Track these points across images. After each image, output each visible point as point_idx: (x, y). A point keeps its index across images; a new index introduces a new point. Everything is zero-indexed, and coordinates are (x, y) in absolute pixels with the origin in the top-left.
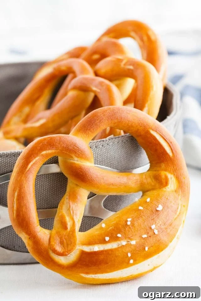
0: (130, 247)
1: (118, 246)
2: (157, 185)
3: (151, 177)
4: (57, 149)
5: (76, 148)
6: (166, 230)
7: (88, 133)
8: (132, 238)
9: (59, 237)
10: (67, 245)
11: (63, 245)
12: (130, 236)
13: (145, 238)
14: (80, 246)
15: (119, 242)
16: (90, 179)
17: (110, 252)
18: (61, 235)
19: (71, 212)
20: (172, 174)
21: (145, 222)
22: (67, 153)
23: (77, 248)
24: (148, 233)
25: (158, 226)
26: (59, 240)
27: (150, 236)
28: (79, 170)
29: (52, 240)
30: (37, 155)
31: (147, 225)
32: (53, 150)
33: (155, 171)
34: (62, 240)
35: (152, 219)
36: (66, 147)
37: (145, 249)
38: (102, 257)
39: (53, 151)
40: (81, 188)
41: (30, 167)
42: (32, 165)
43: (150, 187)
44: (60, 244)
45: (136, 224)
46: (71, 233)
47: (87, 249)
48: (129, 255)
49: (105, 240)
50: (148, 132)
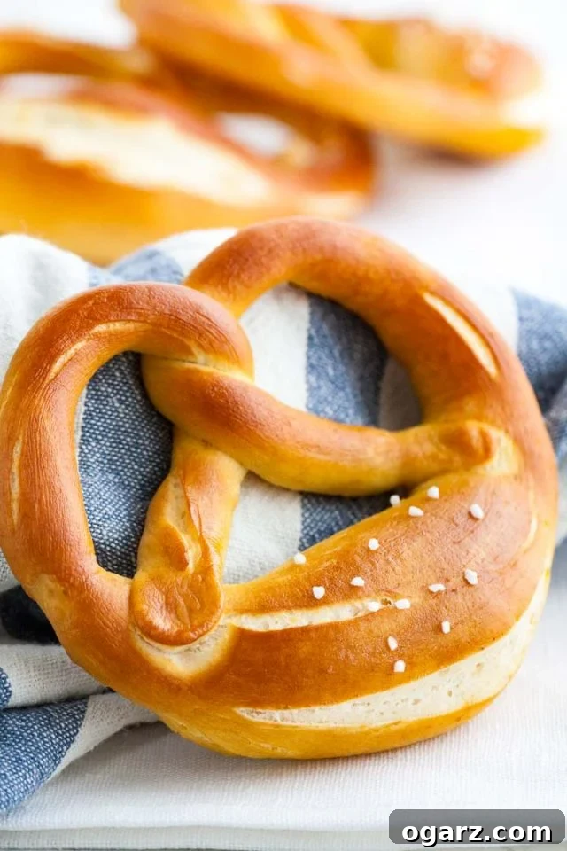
0: (395, 621)
1: (356, 614)
2: (457, 460)
3: (436, 440)
4: (142, 319)
5: (203, 319)
6: (500, 578)
7: (234, 287)
8: (397, 591)
9: (160, 590)
10: (191, 611)
11: (176, 613)
12: (391, 586)
13: (439, 592)
14: (229, 617)
15: (358, 604)
16: (249, 418)
17: (332, 633)
18: (165, 583)
19: (195, 517)
20: (499, 427)
21: (434, 547)
22: (175, 335)
23: (221, 623)
24: (447, 580)
25: (477, 563)
26: (162, 599)
27: (454, 590)
28: (213, 390)
29: (138, 598)
30: (79, 334)
31: (442, 558)
32: (129, 321)
33: (446, 421)
34: (171, 600)
35: (454, 543)
36: (171, 315)
37: (439, 628)
38: (304, 649)
39: (131, 326)
40: (219, 453)
41: (61, 370)
42: (65, 365)
43: (435, 467)
44: (167, 608)
45: (407, 552)
46: (200, 577)
47: (255, 624)
48: (393, 644)
49: (312, 597)
50: (417, 301)
